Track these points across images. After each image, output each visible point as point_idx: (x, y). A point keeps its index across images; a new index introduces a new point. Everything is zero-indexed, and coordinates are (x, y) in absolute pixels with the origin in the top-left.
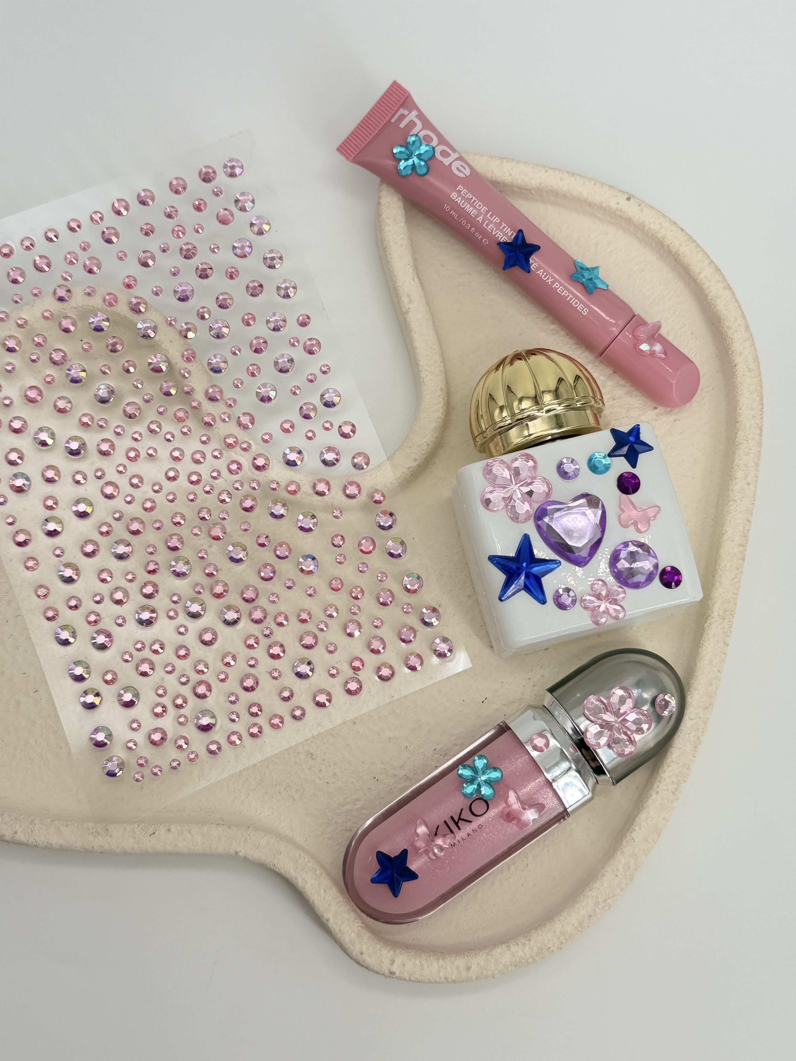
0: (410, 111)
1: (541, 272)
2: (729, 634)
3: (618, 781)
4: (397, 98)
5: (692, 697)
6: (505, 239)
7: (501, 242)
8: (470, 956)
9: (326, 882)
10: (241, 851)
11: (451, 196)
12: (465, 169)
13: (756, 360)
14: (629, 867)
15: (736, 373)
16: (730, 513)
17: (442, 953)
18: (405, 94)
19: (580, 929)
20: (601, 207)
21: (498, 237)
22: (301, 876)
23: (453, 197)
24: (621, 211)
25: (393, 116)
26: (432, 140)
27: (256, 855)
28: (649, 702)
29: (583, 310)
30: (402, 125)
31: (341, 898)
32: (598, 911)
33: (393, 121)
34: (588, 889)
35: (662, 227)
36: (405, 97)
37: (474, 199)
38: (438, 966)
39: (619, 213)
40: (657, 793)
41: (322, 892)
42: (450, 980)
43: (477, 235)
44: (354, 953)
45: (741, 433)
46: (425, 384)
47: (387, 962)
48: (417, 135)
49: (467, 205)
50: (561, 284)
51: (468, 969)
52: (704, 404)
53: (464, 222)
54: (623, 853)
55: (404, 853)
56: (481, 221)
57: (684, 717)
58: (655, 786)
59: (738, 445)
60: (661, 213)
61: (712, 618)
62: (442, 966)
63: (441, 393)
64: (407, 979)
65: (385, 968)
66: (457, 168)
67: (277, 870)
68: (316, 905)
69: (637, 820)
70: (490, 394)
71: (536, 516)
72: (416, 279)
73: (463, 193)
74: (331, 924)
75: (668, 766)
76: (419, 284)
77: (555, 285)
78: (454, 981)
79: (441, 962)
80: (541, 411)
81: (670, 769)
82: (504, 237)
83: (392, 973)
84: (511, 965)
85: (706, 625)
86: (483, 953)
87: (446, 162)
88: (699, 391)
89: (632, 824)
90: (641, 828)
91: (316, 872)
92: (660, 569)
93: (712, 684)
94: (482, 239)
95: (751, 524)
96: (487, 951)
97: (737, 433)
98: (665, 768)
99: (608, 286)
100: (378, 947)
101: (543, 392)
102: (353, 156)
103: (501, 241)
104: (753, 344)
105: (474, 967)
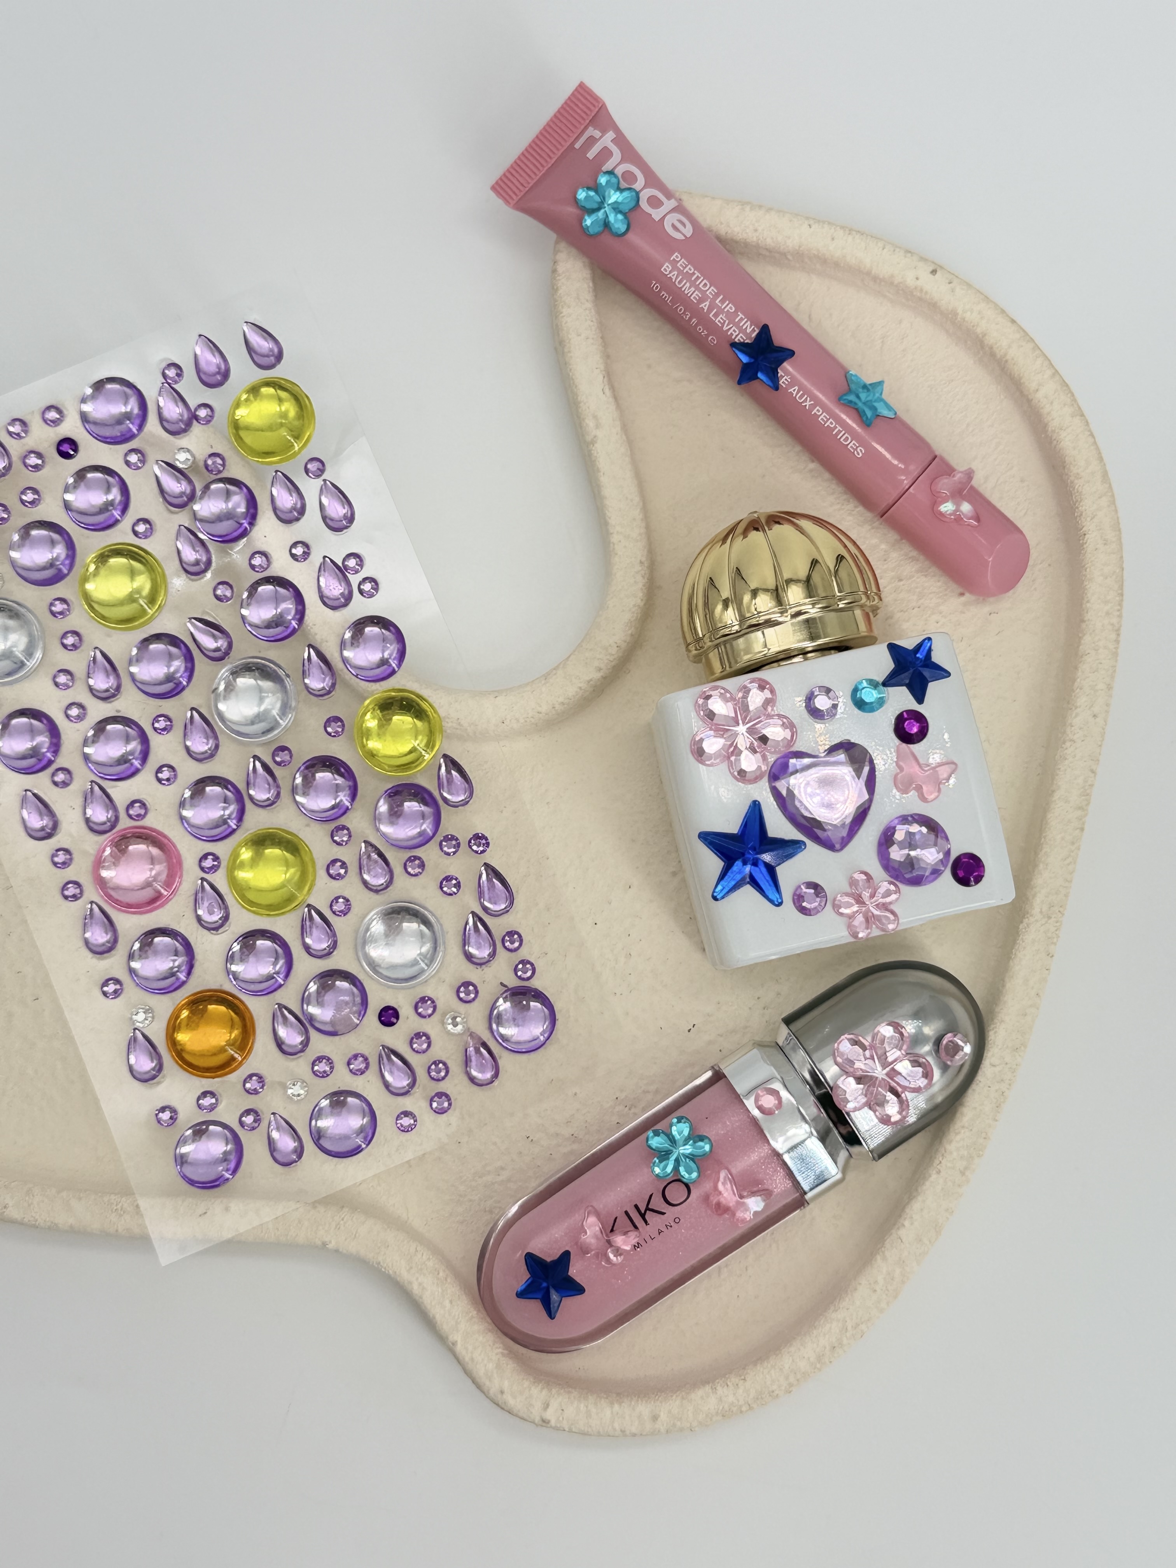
0: (604, 132)
1: (794, 390)
2: (1055, 940)
3: (881, 1156)
4: (585, 110)
5: (996, 1032)
6: (741, 337)
7: (736, 343)
8: (658, 1400)
9: (452, 1289)
10: (330, 1242)
11: (662, 270)
12: (684, 225)
13: (1117, 527)
14: (892, 1279)
15: (1085, 546)
16: (1066, 759)
17: (618, 1394)
18: (596, 104)
19: (818, 1366)
20: (892, 283)
21: (732, 334)
22: (417, 1279)
23: (665, 269)
24: (921, 290)
25: (577, 138)
26: (635, 179)
27: (353, 1247)
28: (933, 1040)
29: (856, 449)
30: (591, 155)
31: (475, 1312)
32: (845, 1341)
33: (577, 146)
34: (832, 1308)
35: (982, 318)
36: (597, 109)
37: (697, 274)
38: (612, 1413)
39: (919, 294)
40: (939, 1172)
41: (447, 1303)
42: (628, 1432)
43: (700, 329)
44: (492, 1392)
45: (1087, 639)
46: (616, 554)
47: (538, 1405)
48: (611, 173)
49: (685, 284)
50: (825, 409)
51: (655, 1418)
52: (1035, 589)
53: (681, 309)
54: (884, 1259)
55: (566, 1255)
56: (706, 309)
57: (983, 1062)
58: (937, 1162)
59: (1082, 657)
60: (981, 294)
61: (1032, 916)
62: (617, 1413)
63: (640, 568)
64: (567, 1430)
65: (536, 1413)
66: (674, 226)
67: (383, 1270)
68: (439, 1322)
69: (907, 1210)
70: (710, 578)
71: (772, 774)
72: (607, 391)
73: (681, 265)
74: (459, 1348)
75: (957, 1134)
76: (611, 400)
77: (815, 411)
78: (634, 1435)
79: (616, 1407)
80: (786, 614)
81: (958, 1138)
82: (741, 335)
83: (545, 1422)
84: (717, 1413)
85: (1021, 927)
86: (677, 1396)
87: (656, 214)
88: (1028, 570)
89: (900, 1216)
90: (912, 1224)
91: (438, 1274)
92: (954, 856)
93: (1026, 1015)
94: (707, 336)
95: (1095, 776)
96: (683, 1393)
97: (1080, 638)
98: (951, 1135)
99: (896, 414)
100: (526, 1384)
101: (789, 581)
102: (516, 198)
103: (736, 340)
104: (1113, 502)
105: (663, 1416)
